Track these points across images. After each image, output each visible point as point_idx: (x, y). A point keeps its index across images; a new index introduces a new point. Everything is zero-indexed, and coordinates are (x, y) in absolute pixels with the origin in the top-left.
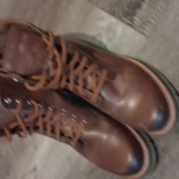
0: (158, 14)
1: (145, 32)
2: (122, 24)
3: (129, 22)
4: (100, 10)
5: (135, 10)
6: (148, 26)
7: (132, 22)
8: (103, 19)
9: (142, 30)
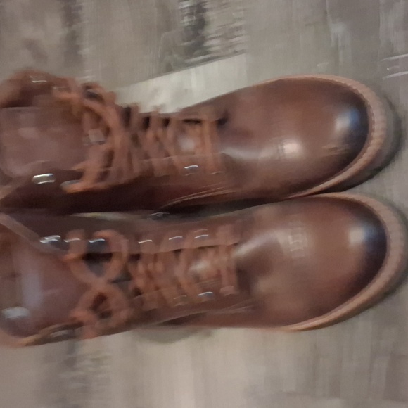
0: (239, 8)
1: (238, 48)
2: (193, 70)
3: (202, 57)
4: (144, 83)
5: (198, 34)
6: (236, 37)
7: (207, 53)
8: (156, 91)
9: (230, 51)
